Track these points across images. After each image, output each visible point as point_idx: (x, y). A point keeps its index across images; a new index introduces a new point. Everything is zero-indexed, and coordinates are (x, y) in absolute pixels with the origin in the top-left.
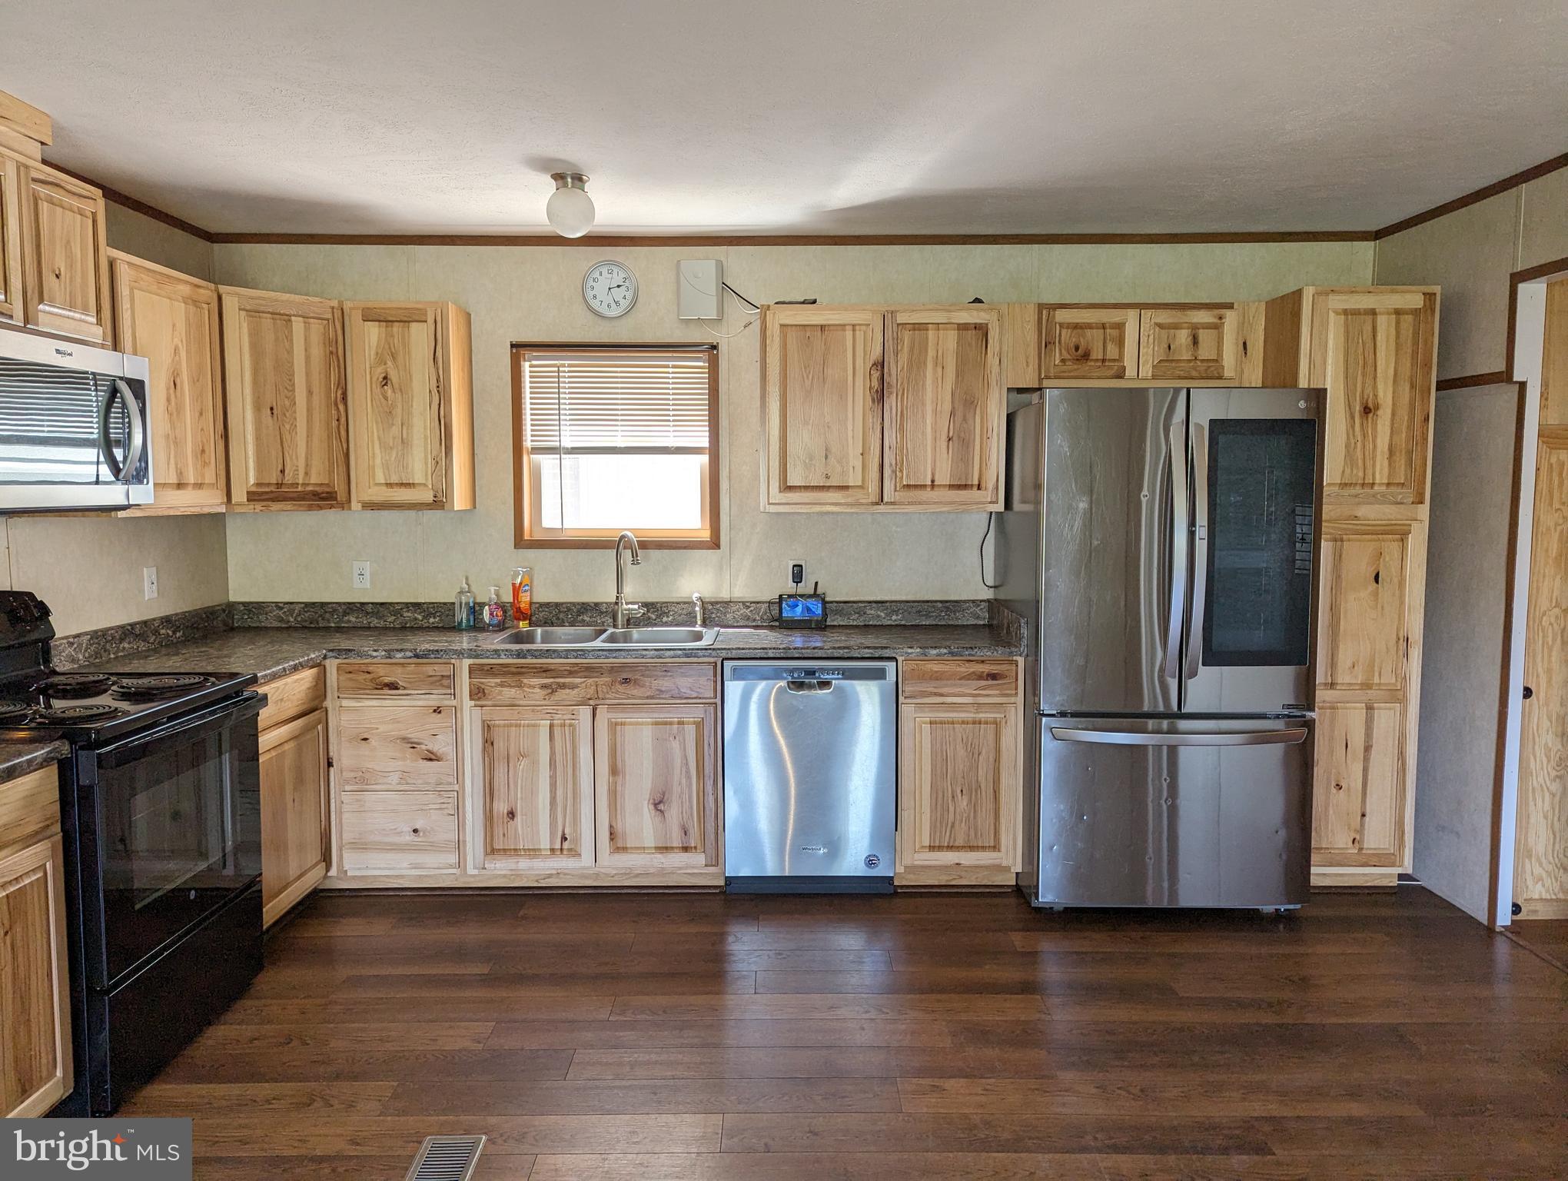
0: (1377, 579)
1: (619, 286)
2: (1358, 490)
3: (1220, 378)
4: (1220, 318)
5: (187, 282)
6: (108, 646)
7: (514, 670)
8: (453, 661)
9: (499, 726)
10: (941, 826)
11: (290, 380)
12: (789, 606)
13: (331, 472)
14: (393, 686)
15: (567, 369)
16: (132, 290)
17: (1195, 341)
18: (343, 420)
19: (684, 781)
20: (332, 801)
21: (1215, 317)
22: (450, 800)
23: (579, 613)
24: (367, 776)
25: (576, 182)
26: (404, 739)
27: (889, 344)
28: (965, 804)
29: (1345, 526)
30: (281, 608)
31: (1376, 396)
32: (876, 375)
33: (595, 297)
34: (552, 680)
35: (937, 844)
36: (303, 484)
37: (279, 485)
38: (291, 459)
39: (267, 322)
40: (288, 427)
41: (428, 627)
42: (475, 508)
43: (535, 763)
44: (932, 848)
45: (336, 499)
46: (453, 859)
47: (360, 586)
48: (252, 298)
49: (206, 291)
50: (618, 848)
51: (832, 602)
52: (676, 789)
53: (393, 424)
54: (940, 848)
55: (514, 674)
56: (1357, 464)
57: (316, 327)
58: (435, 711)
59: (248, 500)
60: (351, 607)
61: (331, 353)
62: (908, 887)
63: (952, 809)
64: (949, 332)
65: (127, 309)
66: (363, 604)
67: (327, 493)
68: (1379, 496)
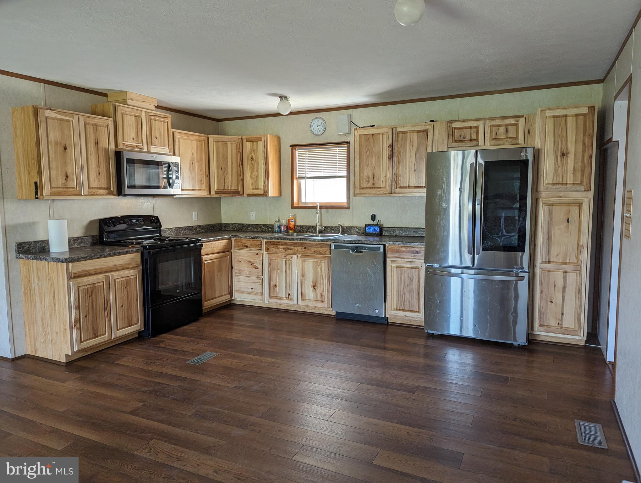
0: (568, 221)
1: (320, 125)
2: (560, 186)
3: (517, 144)
4: (517, 121)
5: (197, 135)
6: (180, 232)
7: (276, 243)
8: (262, 240)
9: (273, 260)
10: (400, 302)
11: (227, 160)
12: (369, 228)
13: (238, 185)
14: (247, 247)
15: (308, 152)
16: (179, 139)
17: (507, 131)
18: (242, 171)
19: (321, 280)
20: (233, 278)
21: (515, 121)
22: (260, 280)
23: (308, 229)
24: (241, 271)
25: (285, 98)
26: (249, 262)
27: (395, 139)
28: (408, 296)
29: (554, 200)
30: (233, 225)
31: (567, 149)
32: (390, 149)
33: (313, 129)
34: (286, 247)
35: (399, 308)
36: (230, 189)
37: (223, 189)
38: (227, 182)
39: (221, 144)
40: (226, 173)
41: (268, 232)
42: (281, 195)
43: (282, 271)
44: (397, 310)
45: (239, 193)
46: (261, 297)
47: (252, 219)
48: (217, 138)
49: (203, 137)
50: (303, 299)
51: (385, 227)
52: (319, 282)
53: (254, 171)
54: (400, 310)
55: (276, 244)
56: (559, 176)
57: (234, 144)
58: (257, 254)
59: (215, 194)
60: (250, 225)
61: (238, 151)
62: (392, 323)
63: (404, 297)
64: (415, 133)
65: (177, 144)
66: (252, 224)
67: (237, 191)
68: (569, 188)
